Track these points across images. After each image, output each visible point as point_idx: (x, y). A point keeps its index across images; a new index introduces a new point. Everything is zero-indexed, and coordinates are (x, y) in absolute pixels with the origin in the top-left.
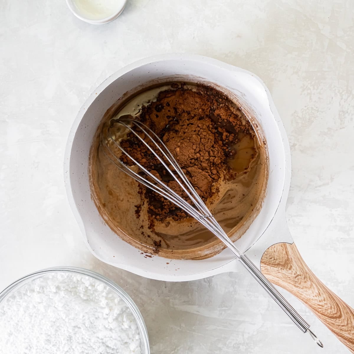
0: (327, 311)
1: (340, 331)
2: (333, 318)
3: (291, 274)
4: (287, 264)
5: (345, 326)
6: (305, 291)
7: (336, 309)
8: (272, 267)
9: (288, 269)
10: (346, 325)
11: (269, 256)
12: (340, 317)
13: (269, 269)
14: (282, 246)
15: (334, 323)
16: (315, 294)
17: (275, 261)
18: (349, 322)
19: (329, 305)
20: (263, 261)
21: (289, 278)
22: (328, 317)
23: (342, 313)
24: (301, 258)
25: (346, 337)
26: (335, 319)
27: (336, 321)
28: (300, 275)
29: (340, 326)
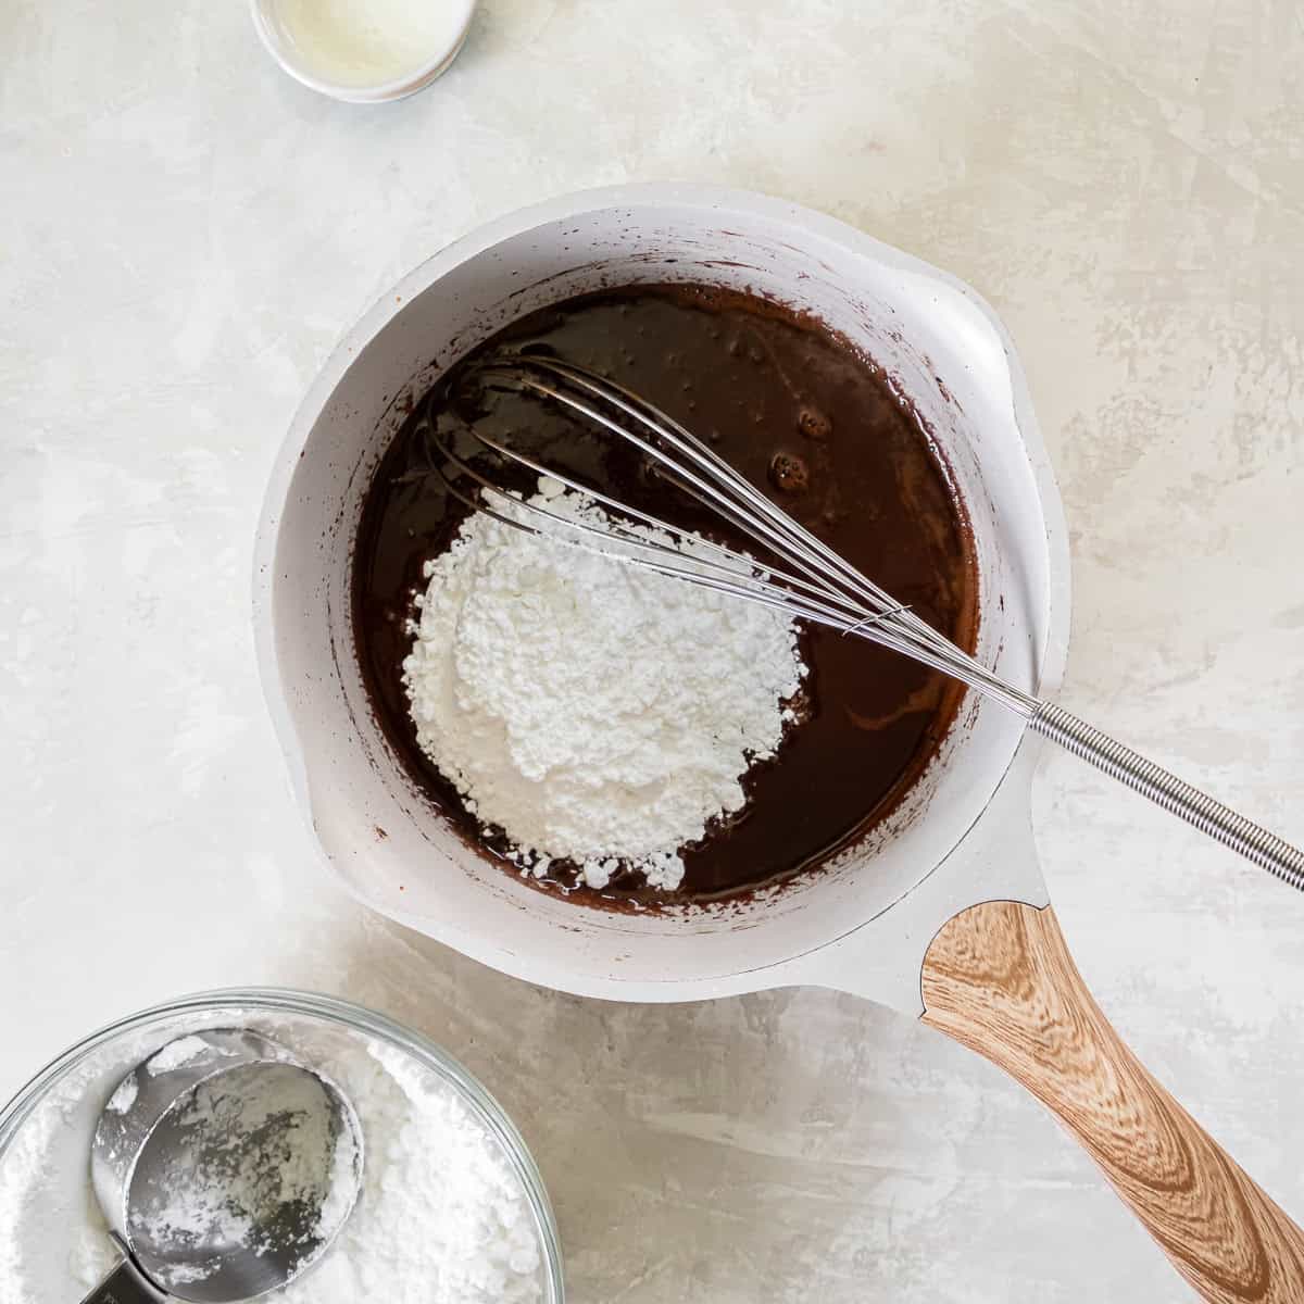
0: (1145, 1162)
1: (1180, 1237)
2: (1162, 1190)
3: (1030, 1015)
4: (1019, 979)
5: (1203, 1221)
6: (1072, 1082)
7: (1177, 1157)
8: (961, 984)
9: (1019, 998)
10: (1204, 1217)
11: (957, 943)
12: (1188, 1186)
13: (952, 989)
14: (1006, 914)
15: (1161, 1205)
16: (1106, 1095)
17: (975, 962)
18: (1217, 1209)
19: (1154, 1141)
20: (932, 959)
21: (1022, 1029)
22: (1145, 1181)
23: (1197, 1174)
24: (1071, 963)
25: (1202, 1262)
26: (1170, 1194)
27: (1173, 1200)
28: (1061, 1025)
29: (1182, 1217)
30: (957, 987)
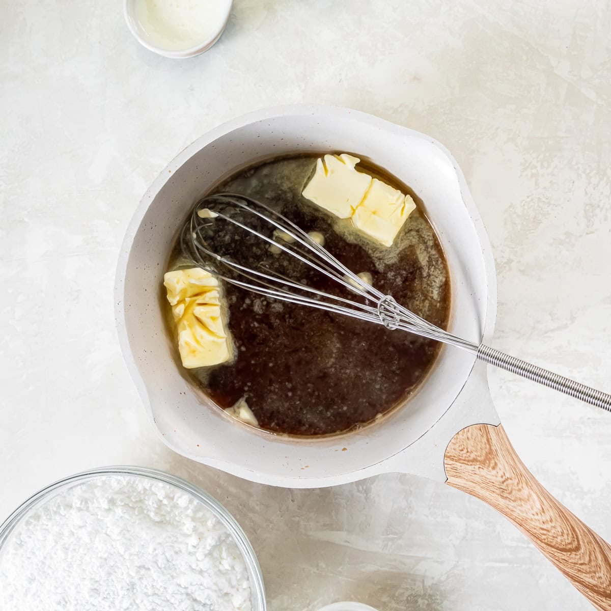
0: (556, 539)
1: (577, 573)
2: (565, 552)
3: (496, 476)
4: (490, 460)
5: (586, 564)
6: (519, 506)
7: (571, 535)
8: (462, 465)
9: (490, 469)
10: (586, 563)
11: (459, 446)
12: (578, 548)
13: (459, 468)
14: (481, 430)
15: (566, 559)
16: (535, 510)
17: (468, 454)
18: (592, 558)
19: (560, 530)
20: (448, 455)
21: (493, 483)
22: (557, 548)
23: (581, 543)
24: (513, 450)
25: (587, 583)
26: (569, 553)
27: (571, 556)
28: (511, 479)
29: (576, 564)
30: (461, 466)
